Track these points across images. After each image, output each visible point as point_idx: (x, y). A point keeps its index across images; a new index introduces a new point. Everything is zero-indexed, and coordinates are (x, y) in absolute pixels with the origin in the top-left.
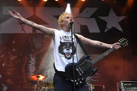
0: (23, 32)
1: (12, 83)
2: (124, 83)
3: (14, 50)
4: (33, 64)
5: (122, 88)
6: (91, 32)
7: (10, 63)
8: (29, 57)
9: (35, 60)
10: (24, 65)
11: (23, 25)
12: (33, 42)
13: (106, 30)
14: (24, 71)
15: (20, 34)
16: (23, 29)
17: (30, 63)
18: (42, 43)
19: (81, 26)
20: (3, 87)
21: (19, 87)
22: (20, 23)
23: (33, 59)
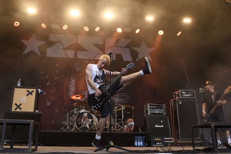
0: (65, 56)
1: (54, 99)
2: (150, 105)
4: (73, 84)
5: (149, 109)
6: (124, 60)
7: (53, 83)
8: (70, 79)
10: (66, 85)
11: (66, 51)
12: (74, 66)
13: (137, 60)
14: (65, 90)
16: (66, 54)
17: (70, 84)
18: (82, 67)
19: (116, 54)
20: (47, 102)
21: (60, 103)
22: (64, 49)
23: (73, 81)
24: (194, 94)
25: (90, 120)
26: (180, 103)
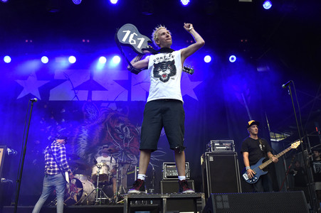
0: (76, 99)
3: (63, 120)
4: (85, 137)
8: (80, 129)
9: (88, 134)
10: (74, 138)
11: (76, 91)
14: (73, 146)
15: (72, 101)
16: (76, 96)
17: (81, 137)
18: (98, 113)
22: (74, 89)
23: (85, 133)
24: (231, 146)
25: (79, 189)
26: (211, 159)
